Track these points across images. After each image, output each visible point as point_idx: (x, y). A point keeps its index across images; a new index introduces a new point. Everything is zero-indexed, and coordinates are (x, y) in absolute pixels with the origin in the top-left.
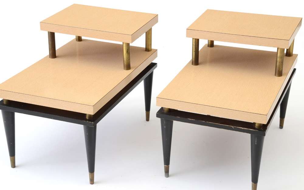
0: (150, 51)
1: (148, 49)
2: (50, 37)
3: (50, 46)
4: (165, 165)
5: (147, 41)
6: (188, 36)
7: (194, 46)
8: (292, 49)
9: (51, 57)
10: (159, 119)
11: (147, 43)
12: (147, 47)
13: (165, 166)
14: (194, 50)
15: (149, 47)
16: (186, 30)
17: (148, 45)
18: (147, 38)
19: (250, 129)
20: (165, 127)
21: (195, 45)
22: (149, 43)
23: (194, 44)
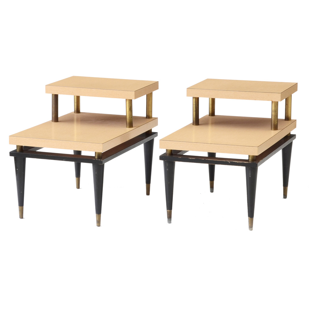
0: (151, 118)
1: (149, 116)
2: (54, 100)
3: (53, 109)
4: (168, 210)
5: (148, 108)
6: (188, 95)
7: (194, 106)
8: (290, 113)
9: (53, 121)
10: (162, 162)
11: (148, 110)
12: (148, 114)
13: (167, 212)
14: (194, 110)
15: (150, 114)
16: (186, 90)
17: (149, 112)
18: (148, 104)
19: (244, 162)
20: (167, 169)
21: (196, 105)
22: (150, 109)
23: (194, 104)
